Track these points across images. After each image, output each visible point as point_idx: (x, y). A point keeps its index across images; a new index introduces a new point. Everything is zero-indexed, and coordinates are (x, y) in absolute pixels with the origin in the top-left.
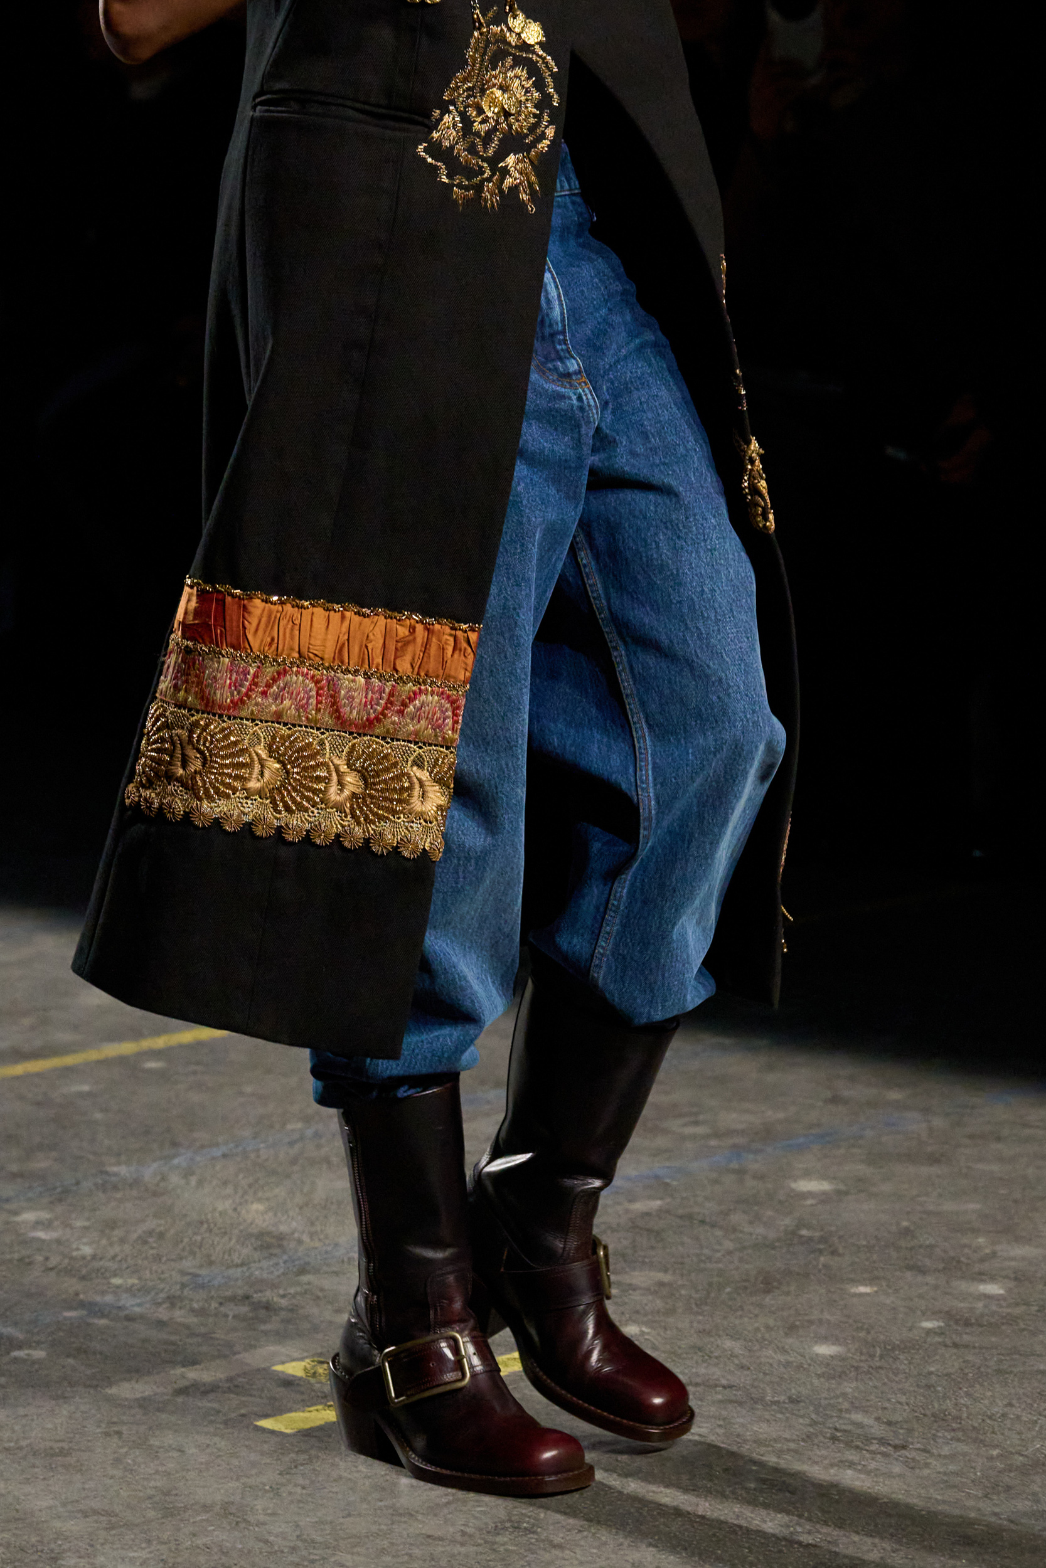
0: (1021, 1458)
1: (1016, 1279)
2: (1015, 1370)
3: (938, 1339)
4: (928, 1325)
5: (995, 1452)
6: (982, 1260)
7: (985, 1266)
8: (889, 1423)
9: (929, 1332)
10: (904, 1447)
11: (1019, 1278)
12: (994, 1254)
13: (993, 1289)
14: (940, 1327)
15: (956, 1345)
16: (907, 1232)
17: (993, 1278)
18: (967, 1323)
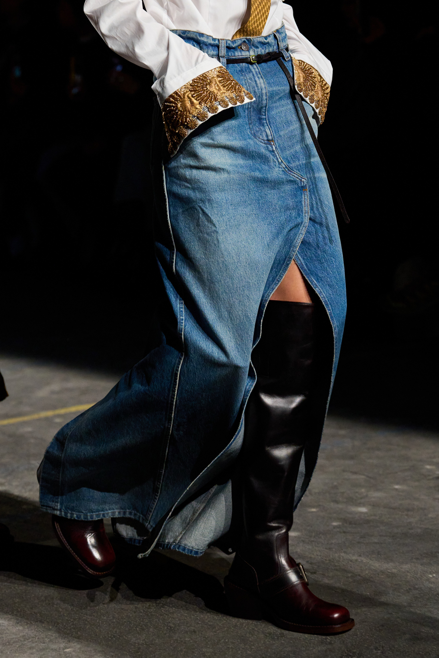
0: (359, 577)
1: (373, 506)
2: (365, 542)
3: (338, 530)
4: (335, 524)
5: (350, 575)
6: (361, 498)
7: (363, 501)
8: (311, 563)
9: (335, 527)
10: (315, 573)
11: (374, 505)
12: (367, 496)
13: (363, 510)
14: (339, 525)
15: (344, 532)
16: (335, 487)
17: (363, 505)
18: (350, 523)
